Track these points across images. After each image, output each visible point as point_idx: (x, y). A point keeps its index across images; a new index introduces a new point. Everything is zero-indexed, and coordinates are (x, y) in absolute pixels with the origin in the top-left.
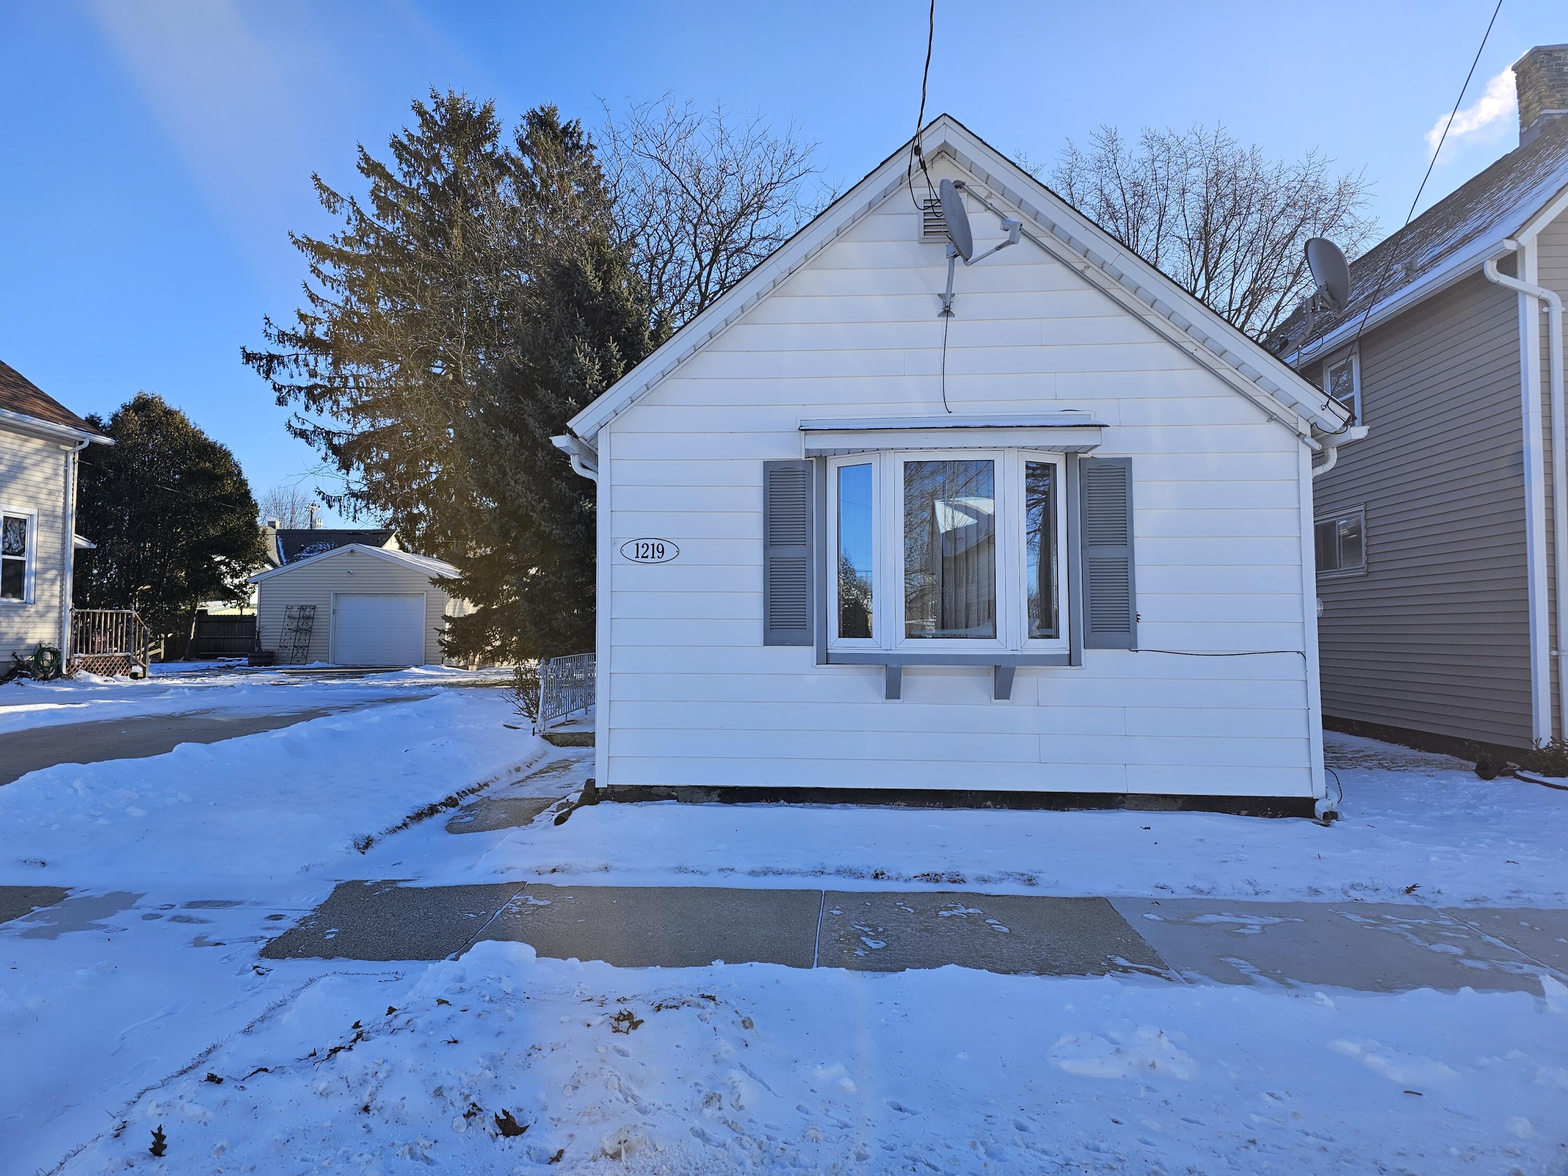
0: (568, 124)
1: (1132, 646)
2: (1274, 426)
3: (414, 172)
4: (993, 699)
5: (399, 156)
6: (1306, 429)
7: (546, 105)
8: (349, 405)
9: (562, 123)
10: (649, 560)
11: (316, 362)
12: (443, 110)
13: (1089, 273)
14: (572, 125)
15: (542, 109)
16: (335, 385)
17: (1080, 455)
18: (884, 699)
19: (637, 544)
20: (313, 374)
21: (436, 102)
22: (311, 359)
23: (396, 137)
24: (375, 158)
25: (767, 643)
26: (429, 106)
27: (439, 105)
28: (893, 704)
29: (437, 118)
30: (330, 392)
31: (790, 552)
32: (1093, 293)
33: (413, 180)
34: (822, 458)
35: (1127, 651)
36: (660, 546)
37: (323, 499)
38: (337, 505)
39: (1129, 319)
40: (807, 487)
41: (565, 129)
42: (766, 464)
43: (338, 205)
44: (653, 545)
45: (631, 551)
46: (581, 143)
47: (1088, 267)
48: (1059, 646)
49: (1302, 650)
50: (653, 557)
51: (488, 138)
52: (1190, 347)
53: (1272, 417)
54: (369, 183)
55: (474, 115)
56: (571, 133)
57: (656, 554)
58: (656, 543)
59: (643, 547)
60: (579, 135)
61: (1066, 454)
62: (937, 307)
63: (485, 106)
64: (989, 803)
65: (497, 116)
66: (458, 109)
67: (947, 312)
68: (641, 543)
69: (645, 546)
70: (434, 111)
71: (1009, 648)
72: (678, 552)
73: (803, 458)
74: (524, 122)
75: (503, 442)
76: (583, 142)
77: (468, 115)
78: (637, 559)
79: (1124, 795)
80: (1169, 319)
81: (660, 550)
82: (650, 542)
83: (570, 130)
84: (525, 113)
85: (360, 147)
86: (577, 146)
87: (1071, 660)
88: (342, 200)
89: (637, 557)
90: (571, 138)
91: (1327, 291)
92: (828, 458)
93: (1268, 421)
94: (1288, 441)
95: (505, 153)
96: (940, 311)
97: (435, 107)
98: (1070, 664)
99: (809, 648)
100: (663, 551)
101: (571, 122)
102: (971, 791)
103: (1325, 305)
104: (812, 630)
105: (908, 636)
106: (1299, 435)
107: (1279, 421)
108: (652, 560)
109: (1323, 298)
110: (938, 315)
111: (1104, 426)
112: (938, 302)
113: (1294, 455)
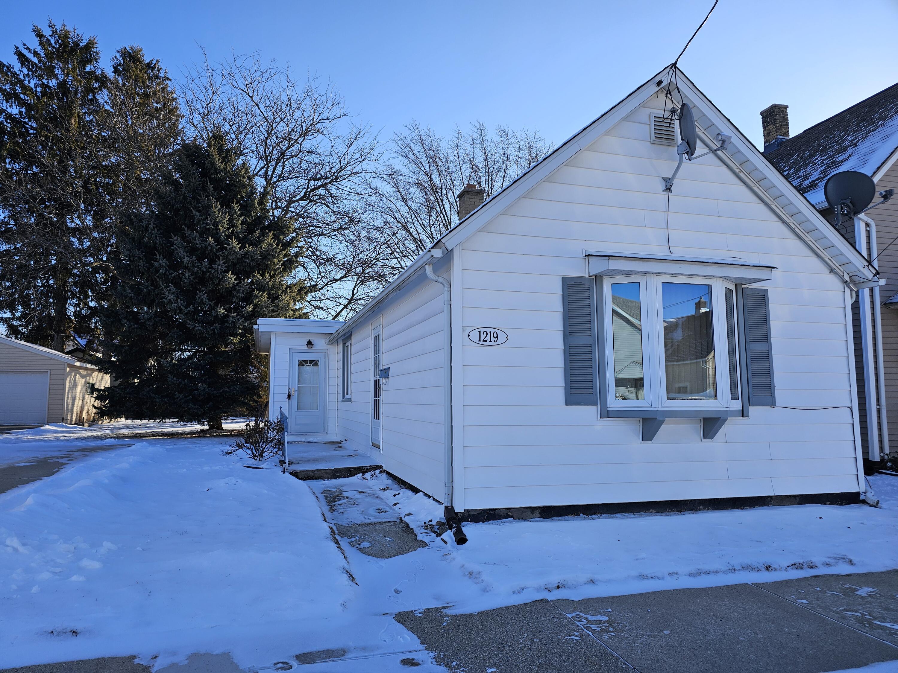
0: (151, 61)
1: (773, 405)
2: (832, 276)
3: (33, 76)
4: (703, 439)
5: (21, 63)
6: (847, 278)
7: (135, 46)
9: (146, 59)
10: (488, 343)
12: (56, 36)
13: (741, 175)
14: (154, 62)
15: (132, 49)
17: (743, 286)
18: (641, 441)
19: (480, 332)
21: (52, 31)
23: (18, 48)
25: (569, 402)
26: (47, 32)
27: (54, 33)
28: (648, 444)
29: (53, 41)
31: (583, 340)
32: (743, 187)
33: (31, 81)
34: (598, 278)
35: (768, 408)
36: (495, 333)
39: (762, 206)
40: (590, 296)
41: (148, 65)
42: (564, 279)
44: (490, 332)
45: (475, 336)
46: (160, 75)
47: (741, 172)
48: (737, 405)
49: (850, 406)
50: (491, 341)
51: (90, 61)
52: (793, 226)
53: (832, 271)
55: (81, 44)
56: (152, 67)
57: (493, 339)
58: (493, 331)
60: (159, 70)
61: (736, 285)
62: (661, 186)
63: (90, 40)
64: (701, 507)
65: (99, 47)
66: (69, 38)
67: (668, 189)
68: (482, 330)
69: (485, 333)
70: (50, 36)
71: (724, 406)
72: (507, 338)
73: (587, 276)
74: (118, 55)
76: (162, 75)
77: (77, 44)
78: (480, 342)
79: (771, 497)
80: (783, 209)
81: (495, 336)
82: (488, 330)
83: (152, 65)
84: (119, 49)
86: (157, 77)
87: (743, 413)
90: (152, 71)
91: (850, 202)
92: (604, 277)
93: (830, 273)
94: (839, 285)
95: (103, 73)
96: (664, 188)
97: (51, 33)
98: (743, 416)
99: (594, 407)
100: (497, 337)
101: (153, 60)
102: (691, 500)
103: (849, 210)
104: (596, 395)
105: (668, 399)
106: (846, 282)
107: (836, 273)
108: (490, 344)
109: (848, 206)
110: (663, 191)
111: (774, 268)
112: (663, 182)
113: (842, 293)
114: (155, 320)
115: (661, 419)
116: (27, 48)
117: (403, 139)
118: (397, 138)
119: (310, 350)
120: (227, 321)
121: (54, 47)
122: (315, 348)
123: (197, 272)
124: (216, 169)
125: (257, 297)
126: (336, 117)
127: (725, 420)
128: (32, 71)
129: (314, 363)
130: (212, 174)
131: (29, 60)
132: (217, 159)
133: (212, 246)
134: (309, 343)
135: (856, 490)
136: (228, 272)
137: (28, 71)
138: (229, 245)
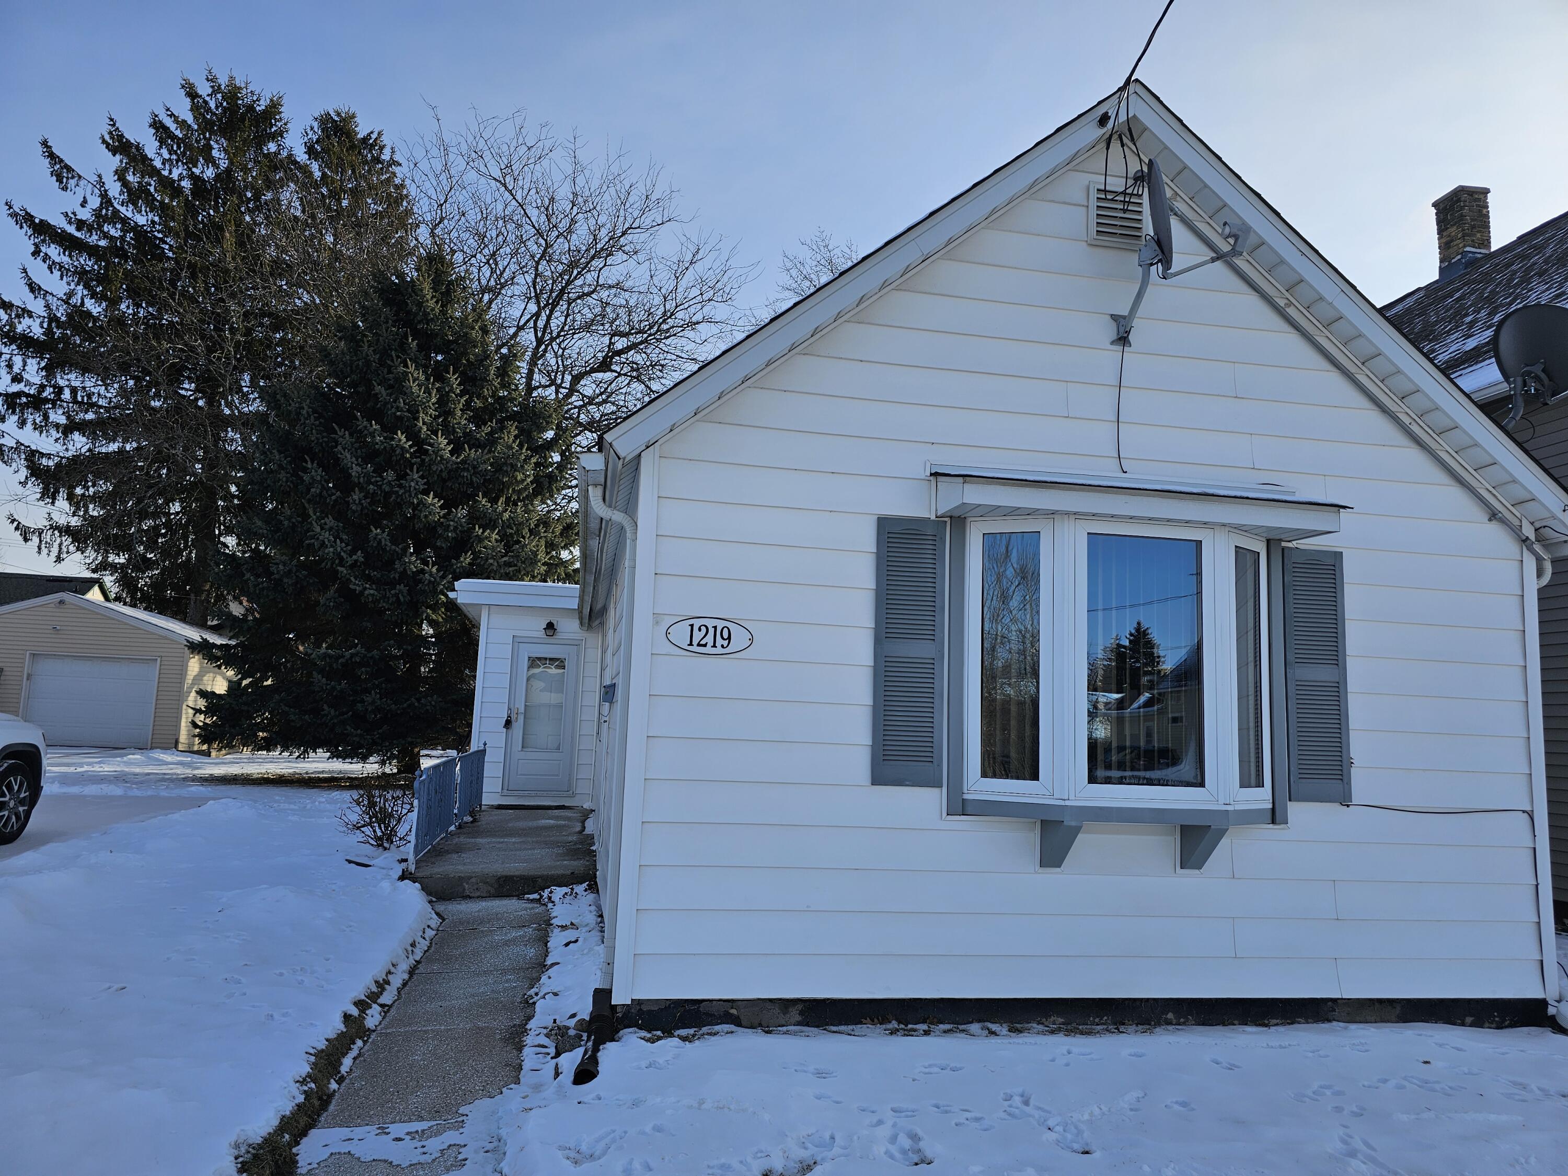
0: (369, 135)
1: (1345, 800)
2: (1494, 527)
3: (177, 161)
4: (1178, 869)
5: (162, 142)
6: (1529, 532)
7: (344, 111)
8: (63, 420)
9: (361, 132)
10: (709, 649)
11: (25, 364)
12: (219, 96)
13: (1291, 311)
14: (374, 136)
15: (338, 114)
16: (44, 395)
17: (1284, 544)
18: (1038, 868)
19: (692, 626)
20: (17, 379)
21: (212, 87)
22: (18, 361)
23: (156, 116)
24: (130, 136)
25: (877, 780)
26: (204, 89)
27: (216, 90)
28: (1051, 876)
29: (212, 105)
30: (37, 402)
31: (914, 650)
32: (1293, 338)
33: (174, 170)
34: (956, 520)
35: (1335, 807)
36: (726, 630)
37: (17, 528)
38: (36, 539)
39: (1334, 377)
40: (937, 557)
41: (365, 140)
42: (884, 523)
43: (72, 182)
44: (715, 628)
45: (681, 634)
46: (383, 157)
47: (1290, 304)
48: (1260, 798)
49: (1528, 808)
50: (714, 646)
51: (273, 136)
52: (1406, 420)
53: (1494, 516)
54: (116, 161)
55: (258, 108)
56: (371, 145)
57: (719, 641)
58: (720, 624)
59: (700, 630)
60: (382, 148)
61: (1268, 541)
62: (1107, 333)
63: (272, 100)
64: (1170, 1016)
65: (286, 112)
66: (239, 98)
67: (1123, 339)
68: (697, 623)
69: (703, 629)
70: (208, 95)
71: (1221, 801)
72: (751, 640)
73: (933, 517)
74: (316, 125)
75: (306, 478)
76: (385, 157)
77: (251, 108)
78: (690, 648)
79: (1334, 1001)
80: (1382, 381)
81: (726, 636)
82: (710, 623)
83: (371, 141)
84: (317, 115)
85: (112, 120)
86: (377, 160)
87: (1275, 816)
88: (80, 177)
89: (691, 644)
90: (370, 151)
91: (1543, 371)
92: (969, 520)
93: (1490, 520)
94: (1511, 547)
95: (290, 156)
96: (1115, 337)
97: (210, 91)
98: (1273, 822)
99: (936, 791)
100: (729, 638)
101: (372, 132)
102: (1148, 999)
103: (1539, 387)
104: (940, 765)
105: (1092, 779)
106: (1525, 540)
107: (1503, 521)
108: (714, 651)
109: (1537, 379)
110: (1112, 343)
111: (1344, 507)
112: (1113, 325)
113: (1517, 564)
114: (297, 576)
115: (1073, 824)
116: (172, 115)
117: (798, 265)
118: (789, 265)
119: (551, 640)
120: (420, 581)
121: (215, 114)
122: (559, 636)
123: (374, 493)
124: (426, 314)
125: (480, 539)
126: (655, 224)
127: (1221, 833)
128: (176, 153)
129: (560, 663)
130: (419, 322)
131: (173, 137)
132: (429, 297)
133: (403, 448)
134: (550, 626)
135: (1538, 994)
136: (428, 495)
137: (170, 154)
138: (431, 445)
